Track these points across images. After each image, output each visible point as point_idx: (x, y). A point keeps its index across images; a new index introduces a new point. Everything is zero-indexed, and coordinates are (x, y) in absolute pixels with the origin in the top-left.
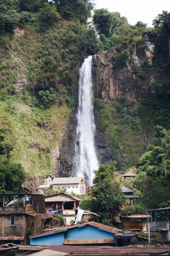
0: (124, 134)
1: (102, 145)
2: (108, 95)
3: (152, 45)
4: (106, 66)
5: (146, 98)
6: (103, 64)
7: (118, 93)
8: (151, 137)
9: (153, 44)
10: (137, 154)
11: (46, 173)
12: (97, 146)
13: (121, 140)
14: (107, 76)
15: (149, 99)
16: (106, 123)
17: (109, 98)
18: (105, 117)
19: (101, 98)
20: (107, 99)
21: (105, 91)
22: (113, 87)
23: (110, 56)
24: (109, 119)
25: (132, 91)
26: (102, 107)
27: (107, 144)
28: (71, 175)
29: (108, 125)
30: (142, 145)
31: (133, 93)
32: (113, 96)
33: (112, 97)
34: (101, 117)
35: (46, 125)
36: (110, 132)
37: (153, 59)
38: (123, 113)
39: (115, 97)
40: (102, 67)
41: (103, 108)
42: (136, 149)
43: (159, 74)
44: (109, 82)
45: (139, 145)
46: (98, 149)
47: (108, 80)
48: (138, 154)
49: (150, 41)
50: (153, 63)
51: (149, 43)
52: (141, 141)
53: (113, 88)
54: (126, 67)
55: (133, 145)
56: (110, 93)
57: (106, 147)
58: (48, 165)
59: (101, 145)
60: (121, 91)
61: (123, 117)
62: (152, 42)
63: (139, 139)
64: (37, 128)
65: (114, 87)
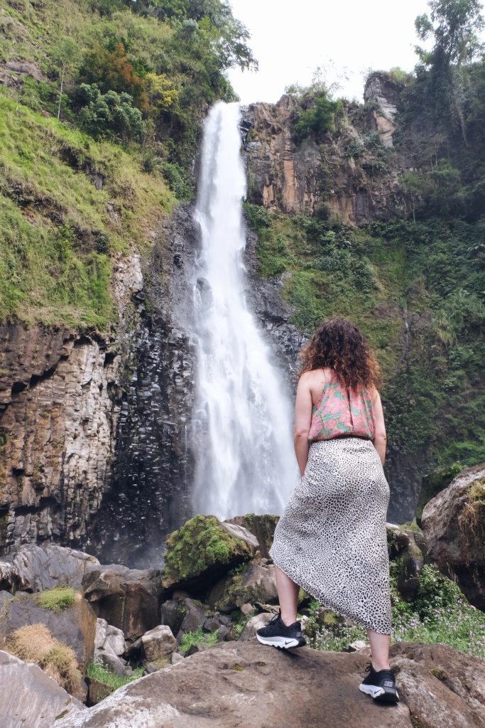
0: (335, 295)
1: (274, 314)
2: (280, 199)
3: (390, 105)
4: (274, 132)
5: (384, 221)
6: (268, 125)
7: (306, 199)
8: (421, 306)
9: (393, 104)
10: (384, 351)
11: (83, 319)
12: (260, 312)
13: (328, 309)
14: (278, 154)
15: (391, 224)
16: (279, 263)
17: (281, 206)
18: (274, 249)
19: (261, 204)
20: (275, 208)
21: (271, 187)
22: (294, 181)
23: (286, 113)
24: (285, 255)
25: (344, 200)
26: (265, 222)
27: (287, 313)
28: (182, 376)
29: (284, 267)
30: (398, 325)
31: (346, 204)
32: (294, 203)
33: (291, 205)
34: (262, 247)
35: (99, 169)
36: (294, 283)
37: (395, 135)
38: (324, 243)
39: (298, 206)
40: (264, 131)
41: (268, 226)
42: (381, 335)
43: (414, 169)
44: (282, 168)
45: (388, 325)
46: (264, 321)
47: (281, 164)
48: (387, 350)
49: (385, 95)
50: (394, 143)
51: (384, 100)
52: (392, 315)
53: (294, 185)
54: (327, 143)
55: (368, 322)
56: (285, 194)
57: (286, 322)
58: (91, 294)
59: (269, 310)
60: (314, 196)
61: (328, 253)
62: (391, 100)
63: (386, 311)
64: (61, 167)
65: (296, 183)
